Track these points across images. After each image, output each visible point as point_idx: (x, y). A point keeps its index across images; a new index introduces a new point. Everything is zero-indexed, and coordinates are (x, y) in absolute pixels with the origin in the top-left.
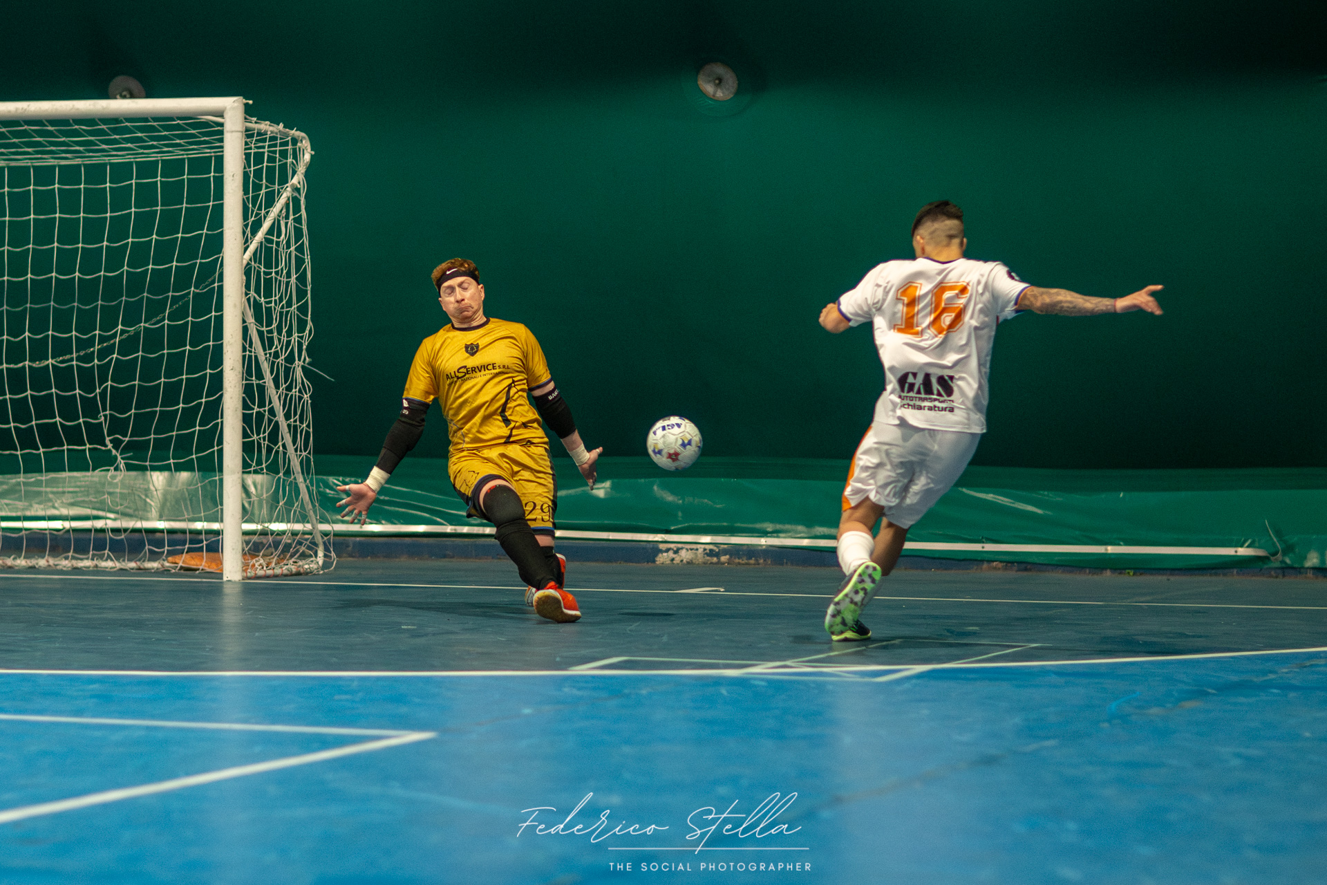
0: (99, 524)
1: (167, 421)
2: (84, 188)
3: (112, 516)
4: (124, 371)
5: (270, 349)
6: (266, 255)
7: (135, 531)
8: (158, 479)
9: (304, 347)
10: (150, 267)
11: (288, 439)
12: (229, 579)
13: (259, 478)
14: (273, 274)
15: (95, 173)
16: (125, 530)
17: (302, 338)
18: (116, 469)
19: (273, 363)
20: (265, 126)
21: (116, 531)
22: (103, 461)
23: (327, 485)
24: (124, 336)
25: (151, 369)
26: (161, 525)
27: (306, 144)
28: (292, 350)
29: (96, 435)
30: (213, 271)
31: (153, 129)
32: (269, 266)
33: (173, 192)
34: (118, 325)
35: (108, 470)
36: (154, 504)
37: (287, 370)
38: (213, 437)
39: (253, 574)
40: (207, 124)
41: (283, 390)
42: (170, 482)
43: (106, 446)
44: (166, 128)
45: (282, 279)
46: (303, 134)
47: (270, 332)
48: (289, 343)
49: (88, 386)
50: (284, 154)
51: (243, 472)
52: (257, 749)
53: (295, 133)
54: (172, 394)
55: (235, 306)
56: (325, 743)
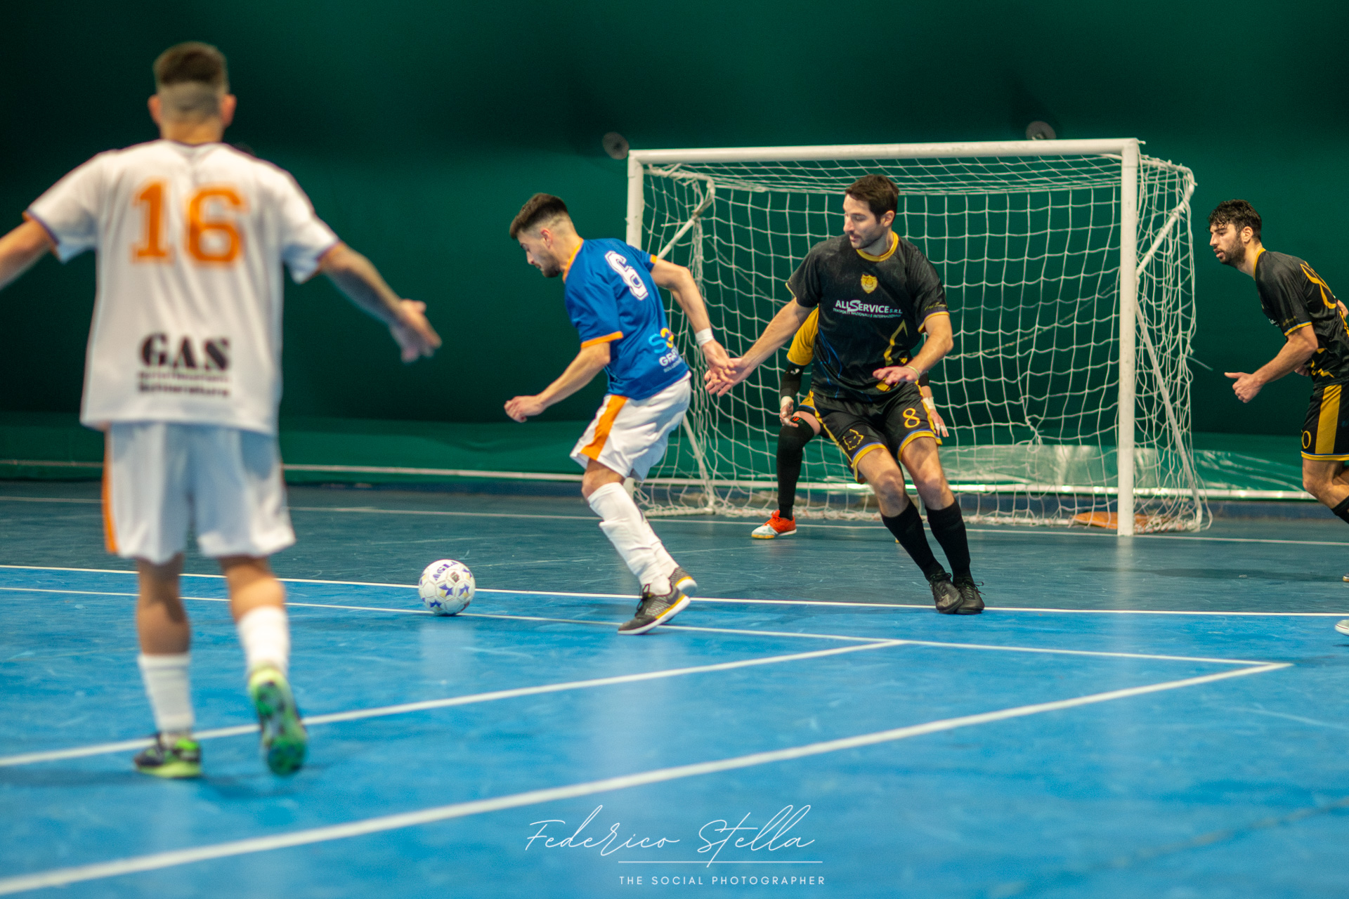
0: (1019, 488)
1: (1075, 404)
2: (1010, 213)
3: (1024, 481)
4: (1041, 362)
5: (1159, 343)
6: (1157, 267)
7: (1049, 494)
8: (1063, 452)
9: (1189, 341)
10: (1063, 277)
11: (1174, 421)
12: (1122, 534)
13: (1147, 451)
14: (1164, 284)
15: (1018, 200)
16: (1042, 494)
17: (1186, 335)
18: (1034, 443)
19: (1161, 357)
20: (1156, 162)
21: (1034, 494)
22: (1023, 435)
23: (1202, 458)
24: (1040, 332)
25: (1063, 361)
26: (1067, 489)
27: (1190, 177)
28: (1178, 345)
29: (1017, 414)
30: (1112, 281)
31: (1064, 165)
32: (1159, 275)
33: (1081, 217)
34: (1034, 325)
35: (1027, 443)
36: (1060, 473)
37: (1173, 363)
38: (1111, 417)
39: (1142, 530)
40: (1108, 161)
41: (1169, 378)
42: (1074, 454)
43: (1025, 423)
44: (1075, 164)
45: (1169, 287)
46: (1188, 169)
47: (1159, 330)
48: (1174, 340)
49: (1011, 374)
50: (1172, 186)
51: (1136, 446)
52: (1145, 674)
53: (1181, 168)
54: (1079, 381)
55: (1130, 310)
56: (1201, 670)
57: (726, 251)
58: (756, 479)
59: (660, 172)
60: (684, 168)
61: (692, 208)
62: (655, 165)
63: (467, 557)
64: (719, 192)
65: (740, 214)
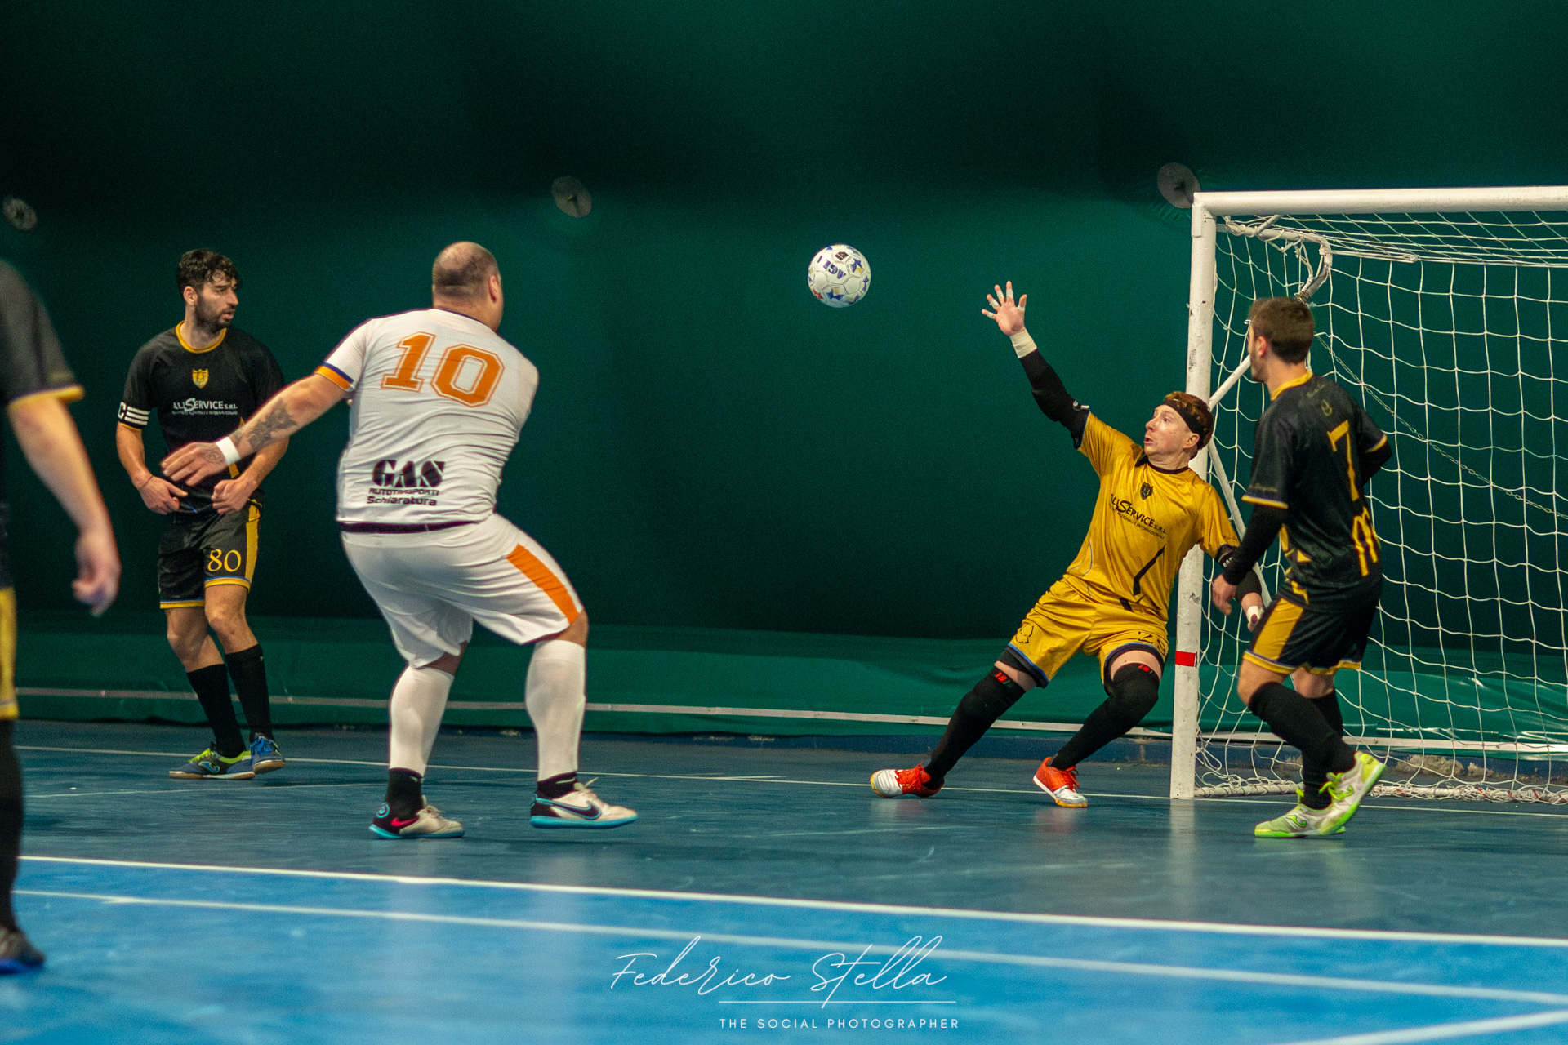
57: (1352, 359)
58: (1396, 735)
59: (1242, 229)
60: (1281, 222)
61: (1295, 289)
62: (1233, 218)
63: (931, 858)
64: (1337, 261)
65: (1375, 300)
